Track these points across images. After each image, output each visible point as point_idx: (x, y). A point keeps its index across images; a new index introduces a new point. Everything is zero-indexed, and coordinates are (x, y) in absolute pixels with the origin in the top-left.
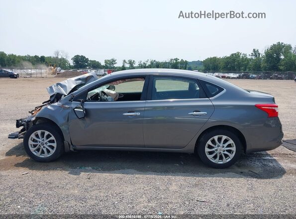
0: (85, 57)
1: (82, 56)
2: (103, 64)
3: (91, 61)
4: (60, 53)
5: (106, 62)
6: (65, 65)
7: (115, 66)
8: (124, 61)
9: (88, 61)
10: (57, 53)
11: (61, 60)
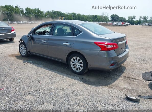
0: (117, 15)
1: (116, 15)
2: (127, 19)
3: (120, 17)
4: (105, 14)
5: (129, 18)
6: (106, 20)
7: (135, 20)
8: (141, 17)
9: (119, 17)
10: (103, 14)
11: (105, 17)
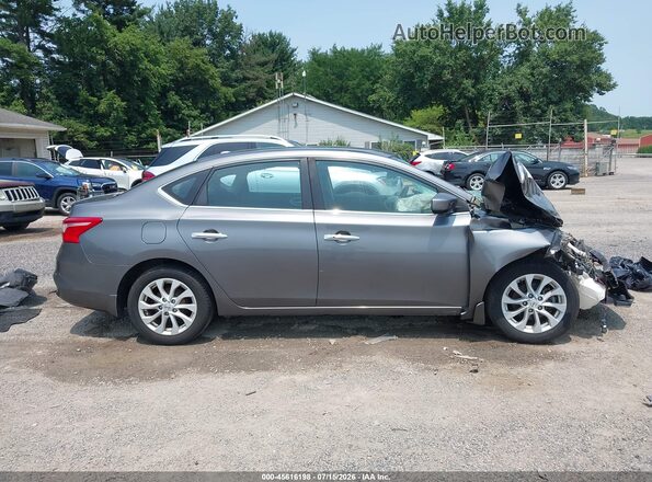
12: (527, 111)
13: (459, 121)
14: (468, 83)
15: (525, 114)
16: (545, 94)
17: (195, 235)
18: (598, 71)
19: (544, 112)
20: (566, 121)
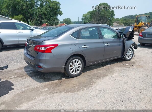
12: (46, 18)
13: (29, 20)
14: (30, 10)
15: (46, 19)
16: (50, 14)
17: (83, 47)
18: (59, 10)
19: (50, 18)
20: (55, 21)
